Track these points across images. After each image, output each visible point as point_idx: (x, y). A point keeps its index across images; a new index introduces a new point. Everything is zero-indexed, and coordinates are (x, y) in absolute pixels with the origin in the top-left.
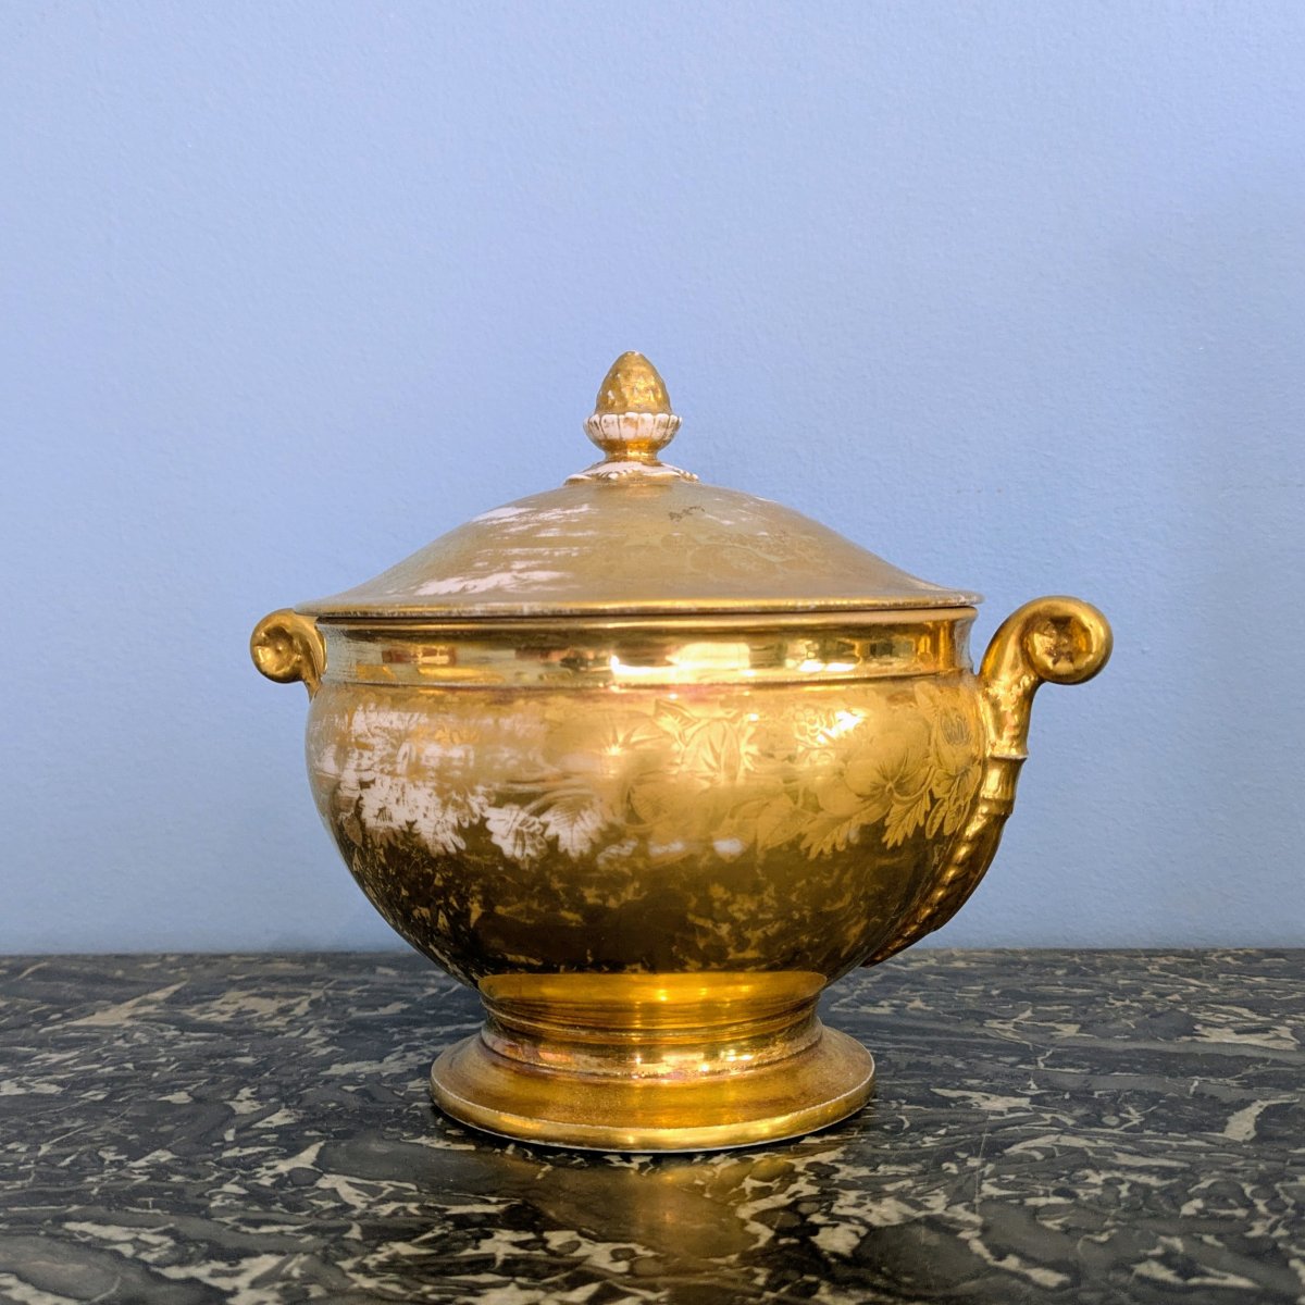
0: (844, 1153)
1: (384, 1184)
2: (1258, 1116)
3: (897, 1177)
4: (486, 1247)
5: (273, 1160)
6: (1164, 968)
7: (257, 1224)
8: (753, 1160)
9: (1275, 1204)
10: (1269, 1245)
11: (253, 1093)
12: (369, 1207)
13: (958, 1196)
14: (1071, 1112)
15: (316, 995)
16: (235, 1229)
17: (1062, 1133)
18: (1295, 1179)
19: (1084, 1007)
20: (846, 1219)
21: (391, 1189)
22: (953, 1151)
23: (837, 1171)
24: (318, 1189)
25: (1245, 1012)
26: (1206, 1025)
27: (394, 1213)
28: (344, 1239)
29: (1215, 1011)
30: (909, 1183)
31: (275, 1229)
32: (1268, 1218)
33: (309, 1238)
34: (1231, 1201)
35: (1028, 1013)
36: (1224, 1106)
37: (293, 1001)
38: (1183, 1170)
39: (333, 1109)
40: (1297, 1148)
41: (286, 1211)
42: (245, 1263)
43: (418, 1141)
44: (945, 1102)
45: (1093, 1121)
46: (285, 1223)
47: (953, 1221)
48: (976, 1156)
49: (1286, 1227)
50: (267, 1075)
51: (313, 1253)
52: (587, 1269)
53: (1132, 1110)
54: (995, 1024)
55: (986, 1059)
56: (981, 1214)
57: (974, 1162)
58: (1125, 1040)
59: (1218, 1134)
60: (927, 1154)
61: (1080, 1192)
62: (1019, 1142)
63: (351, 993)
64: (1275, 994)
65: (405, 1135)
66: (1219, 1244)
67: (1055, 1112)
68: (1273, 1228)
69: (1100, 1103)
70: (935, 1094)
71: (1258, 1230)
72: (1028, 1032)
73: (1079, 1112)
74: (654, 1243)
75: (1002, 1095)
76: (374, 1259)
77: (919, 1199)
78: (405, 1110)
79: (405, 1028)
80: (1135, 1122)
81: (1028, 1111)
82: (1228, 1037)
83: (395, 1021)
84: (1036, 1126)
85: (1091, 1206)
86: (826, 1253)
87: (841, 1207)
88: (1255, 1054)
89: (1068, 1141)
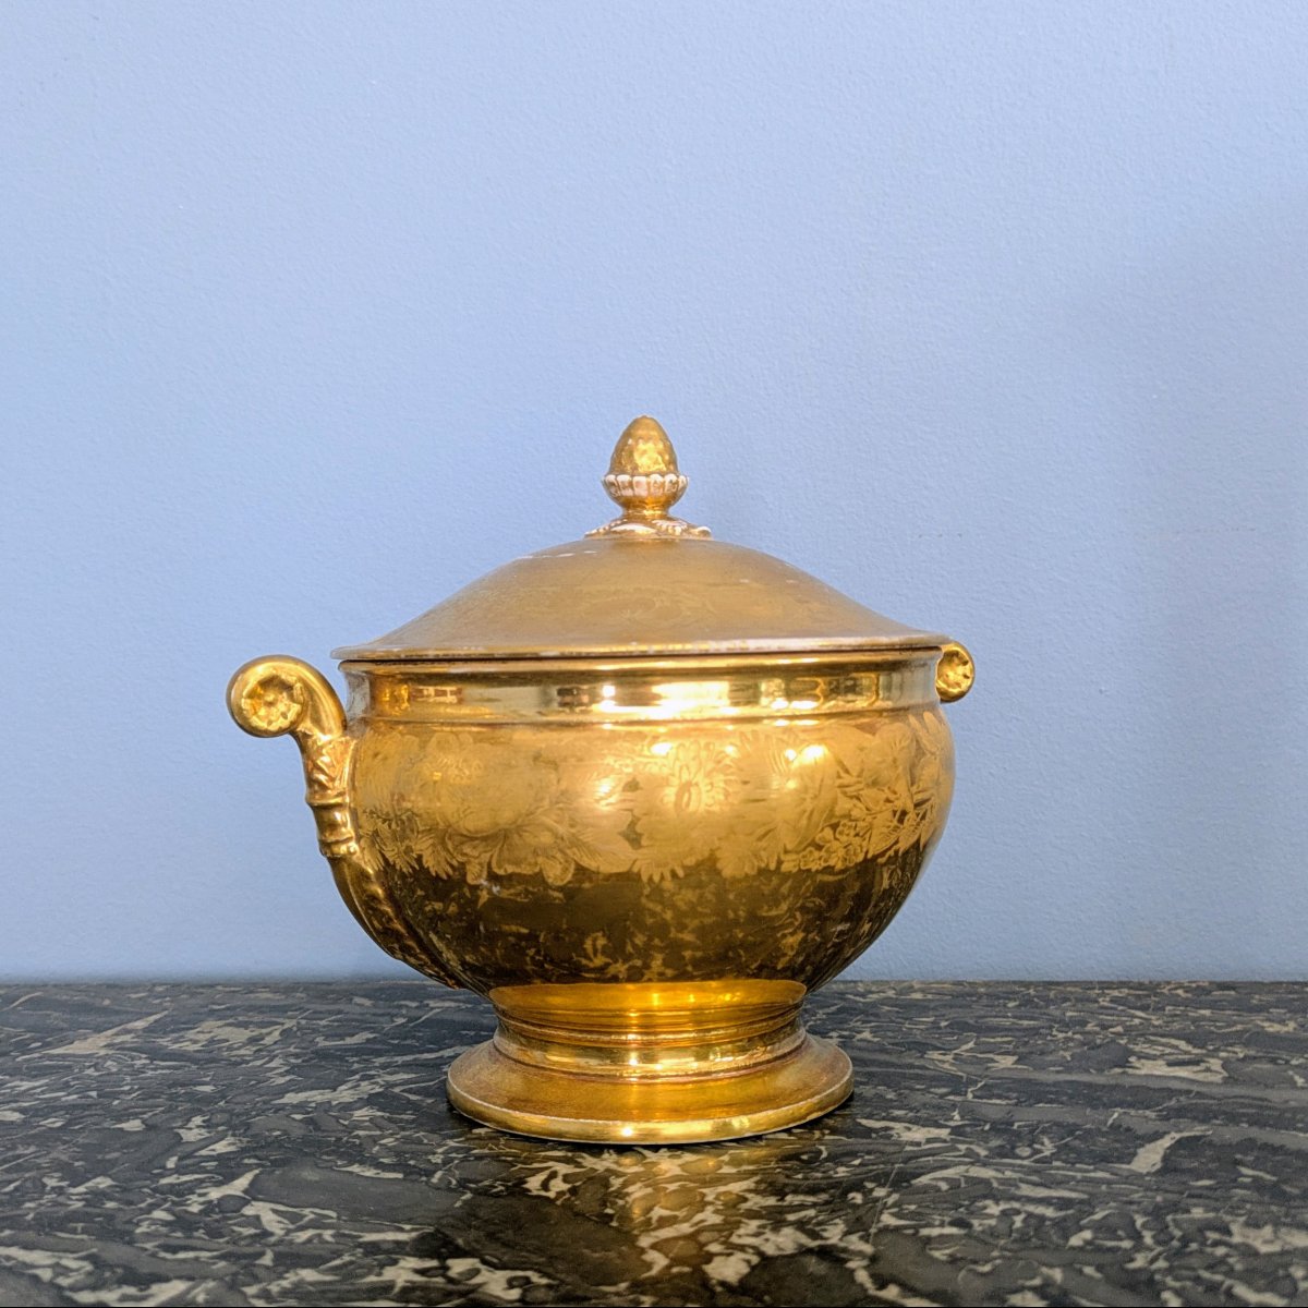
0: (757, 1183)
1: (306, 1211)
2: (1168, 1148)
3: (802, 1207)
4: (389, 1274)
5: (206, 1187)
6: (1114, 1000)
7: (174, 1249)
8: (667, 1189)
9: (1163, 1237)
10: (1144, 1277)
11: (204, 1121)
12: (287, 1234)
13: (857, 1225)
14: (987, 1142)
15: (289, 1024)
16: (154, 1255)
17: (972, 1164)
18: (1188, 1211)
19: (1026, 1039)
20: (742, 1248)
21: (312, 1216)
22: (863, 1180)
23: (745, 1200)
24: (243, 1215)
25: (1183, 1045)
26: (1141, 1056)
27: (309, 1241)
28: (255, 1265)
29: (1153, 1043)
30: (811, 1212)
31: (191, 1255)
32: (1151, 1250)
33: (222, 1264)
34: (1120, 1233)
35: (971, 1045)
36: (1138, 1138)
37: (264, 1031)
38: (1082, 1202)
39: (277, 1137)
40: (1197, 1180)
41: (207, 1238)
42: (155, 1288)
43: (349, 1169)
44: (868, 1132)
45: (1007, 1152)
46: (202, 1249)
47: (845, 1250)
48: (883, 1185)
49: (1166, 1259)
50: (222, 1103)
51: (221, 1279)
52: (481, 1295)
53: (1046, 1141)
54: (935, 1055)
55: (918, 1090)
56: (874, 1245)
57: (880, 1192)
58: (1058, 1072)
59: (1124, 1166)
60: (837, 1184)
61: (976, 1223)
62: (929, 1173)
63: (324, 1022)
64: (1216, 1027)
65: (339, 1163)
66: (1098, 1275)
67: (971, 1143)
68: (1153, 1261)
69: (1018, 1134)
70: (860, 1124)
71: (1140, 1261)
72: (965, 1063)
73: (995, 1143)
74: (550, 1270)
75: (923, 1126)
76: (278, 1285)
77: (817, 1229)
78: (345, 1139)
79: (365, 1057)
80: (1047, 1153)
81: (945, 1141)
82: (1160, 1069)
83: (357, 1051)
84: (949, 1157)
85: (982, 1237)
86: (714, 1282)
87: (740, 1236)
88: (1184, 1086)
89: (978, 1172)
